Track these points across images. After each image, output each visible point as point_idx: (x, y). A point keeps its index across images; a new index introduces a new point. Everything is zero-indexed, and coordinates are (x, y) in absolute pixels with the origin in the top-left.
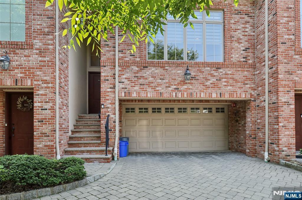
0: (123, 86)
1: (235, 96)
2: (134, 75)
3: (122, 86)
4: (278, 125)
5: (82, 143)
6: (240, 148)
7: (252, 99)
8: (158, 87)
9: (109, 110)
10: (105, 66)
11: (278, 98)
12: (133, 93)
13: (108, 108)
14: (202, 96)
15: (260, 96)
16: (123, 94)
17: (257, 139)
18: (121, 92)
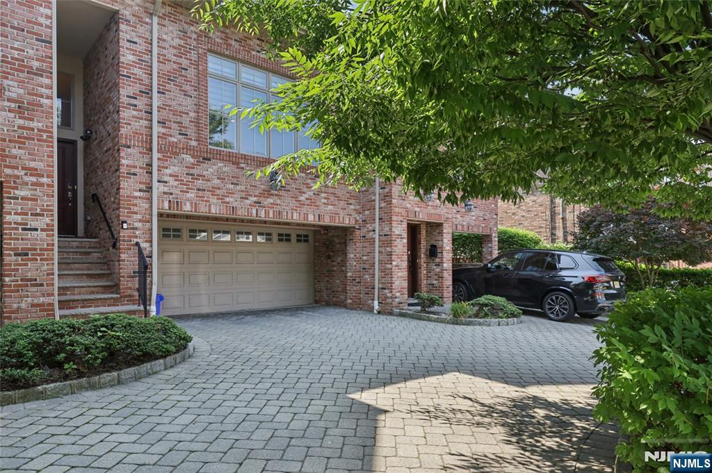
0: (166, 190)
1: (337, 221)
2: (186, 171)
3: (163, 188)
4: (391, 264)
5: (78, 300)
6: (335, 299)
7: (357, 227)
8: (228, 197)
9: (137, 233)
10: (129, 147)
11: (391, 229)
12: (185, 204)
13: (136, 229)
14: (294, 217)
15: (367, 223)
16: (166, 205)
17: (362, 284)
18: (163, 201)
